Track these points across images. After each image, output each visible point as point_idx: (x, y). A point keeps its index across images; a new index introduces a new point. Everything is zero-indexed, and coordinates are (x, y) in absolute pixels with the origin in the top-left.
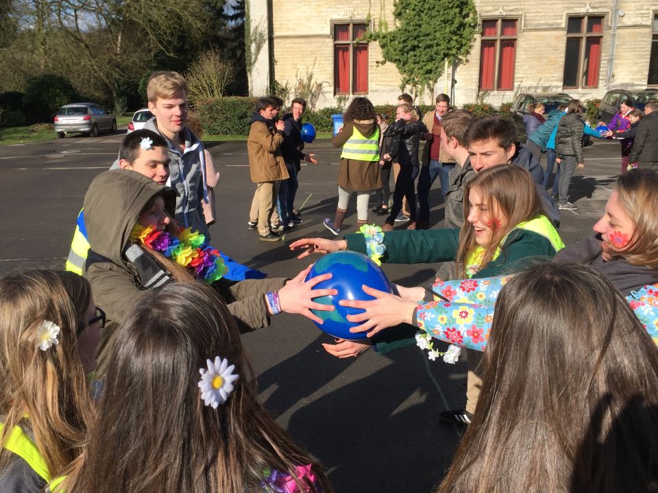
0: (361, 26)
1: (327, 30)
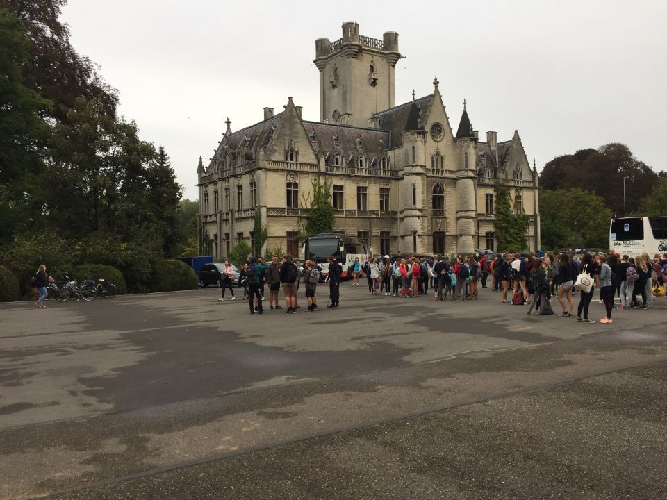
0: (296, 233)
1: (285, 235)
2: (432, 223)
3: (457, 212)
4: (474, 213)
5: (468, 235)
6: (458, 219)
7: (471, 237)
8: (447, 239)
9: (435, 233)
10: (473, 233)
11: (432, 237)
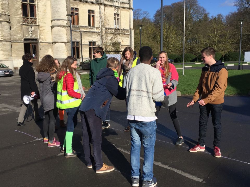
2: (22, 30)
3: (52, 21)
4: (66, 22)
5: (60, 42)
6: (52, 27)
7: (64, 44)
8: (40, 46)
9: (25, 40)
10: (66, 41)
11: (23, 44)
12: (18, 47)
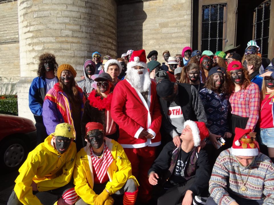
12: (159, 20)
